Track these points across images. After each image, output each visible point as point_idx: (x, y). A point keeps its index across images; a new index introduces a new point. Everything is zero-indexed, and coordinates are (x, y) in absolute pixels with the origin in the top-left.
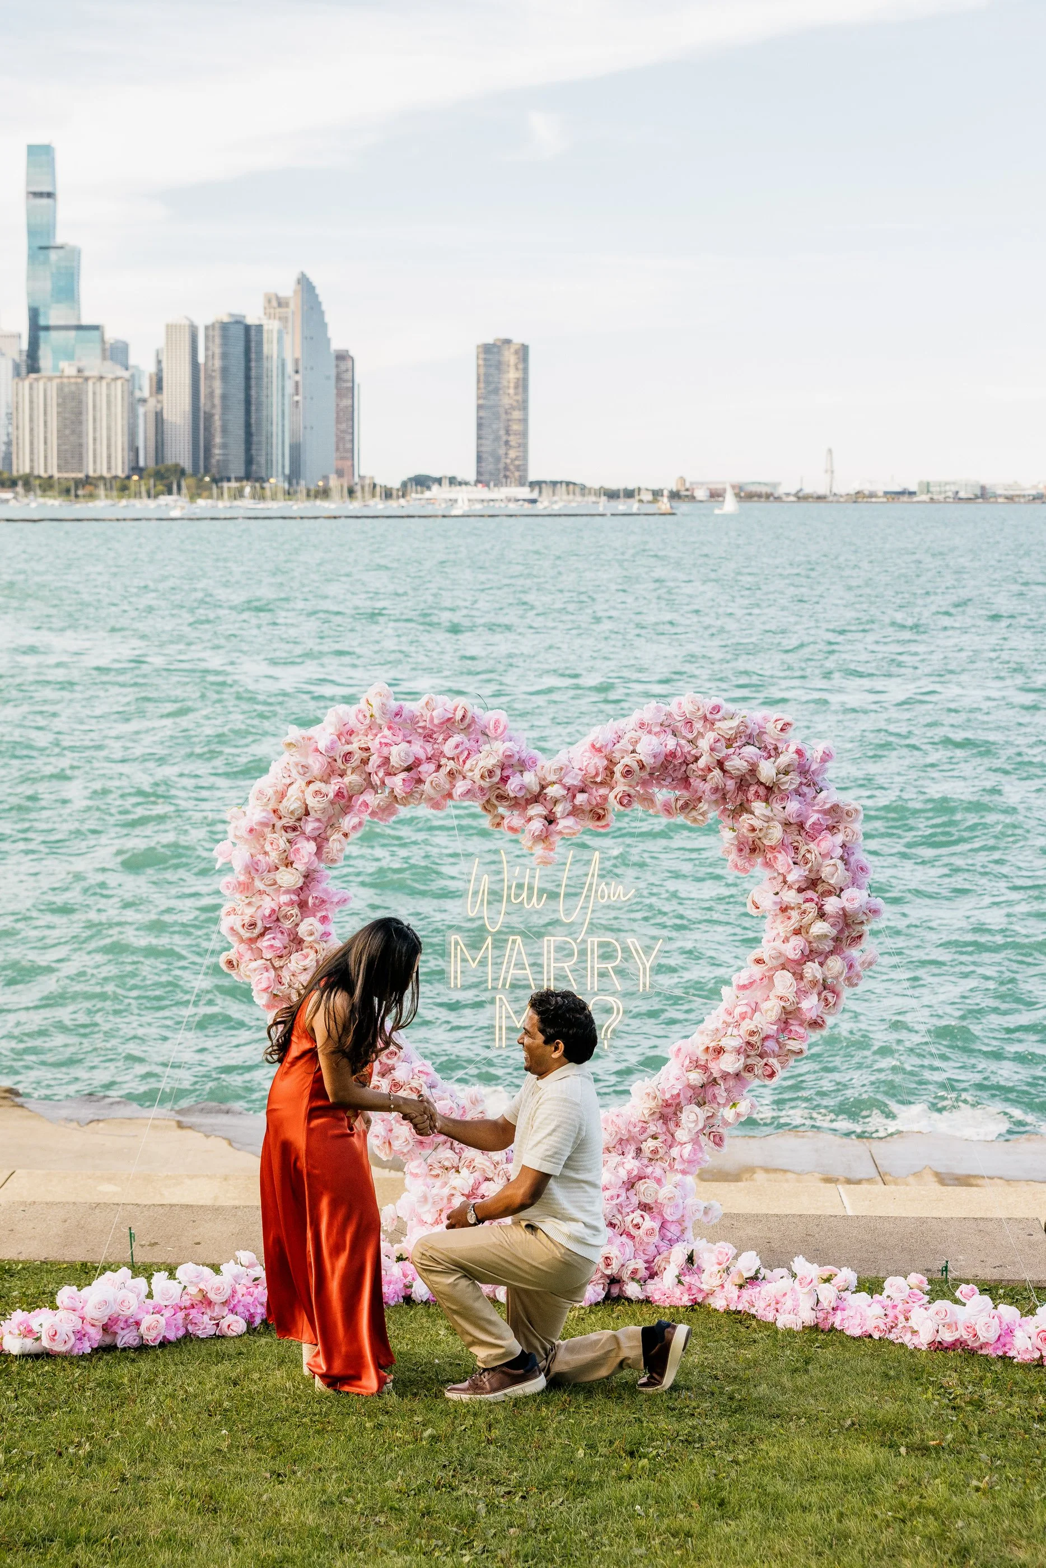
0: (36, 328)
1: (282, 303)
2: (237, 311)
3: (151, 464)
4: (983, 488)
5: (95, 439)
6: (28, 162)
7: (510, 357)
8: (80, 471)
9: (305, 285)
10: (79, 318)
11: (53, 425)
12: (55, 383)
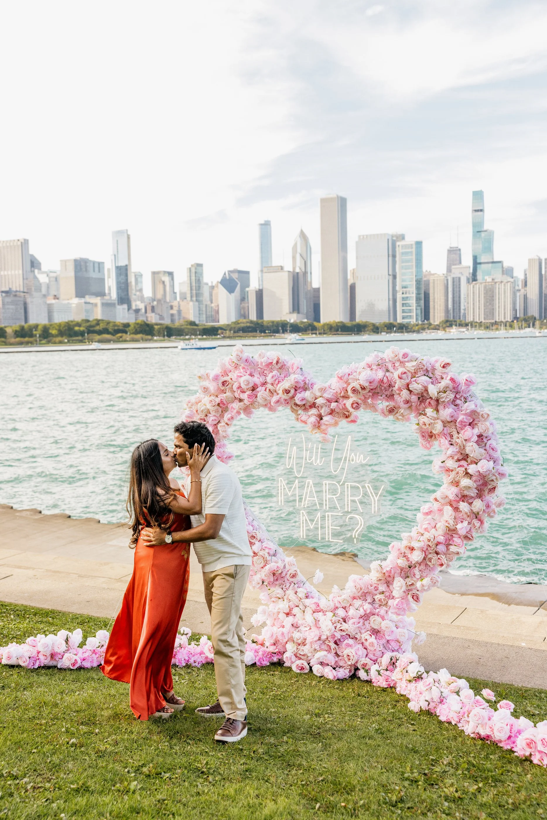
0: (476, 263)
3: (522, 315)
5: (499, 307)
6: (473, 199)
8: (493, 319)
10: (493, 259)
11: (482, 302)
12: (483, 285)
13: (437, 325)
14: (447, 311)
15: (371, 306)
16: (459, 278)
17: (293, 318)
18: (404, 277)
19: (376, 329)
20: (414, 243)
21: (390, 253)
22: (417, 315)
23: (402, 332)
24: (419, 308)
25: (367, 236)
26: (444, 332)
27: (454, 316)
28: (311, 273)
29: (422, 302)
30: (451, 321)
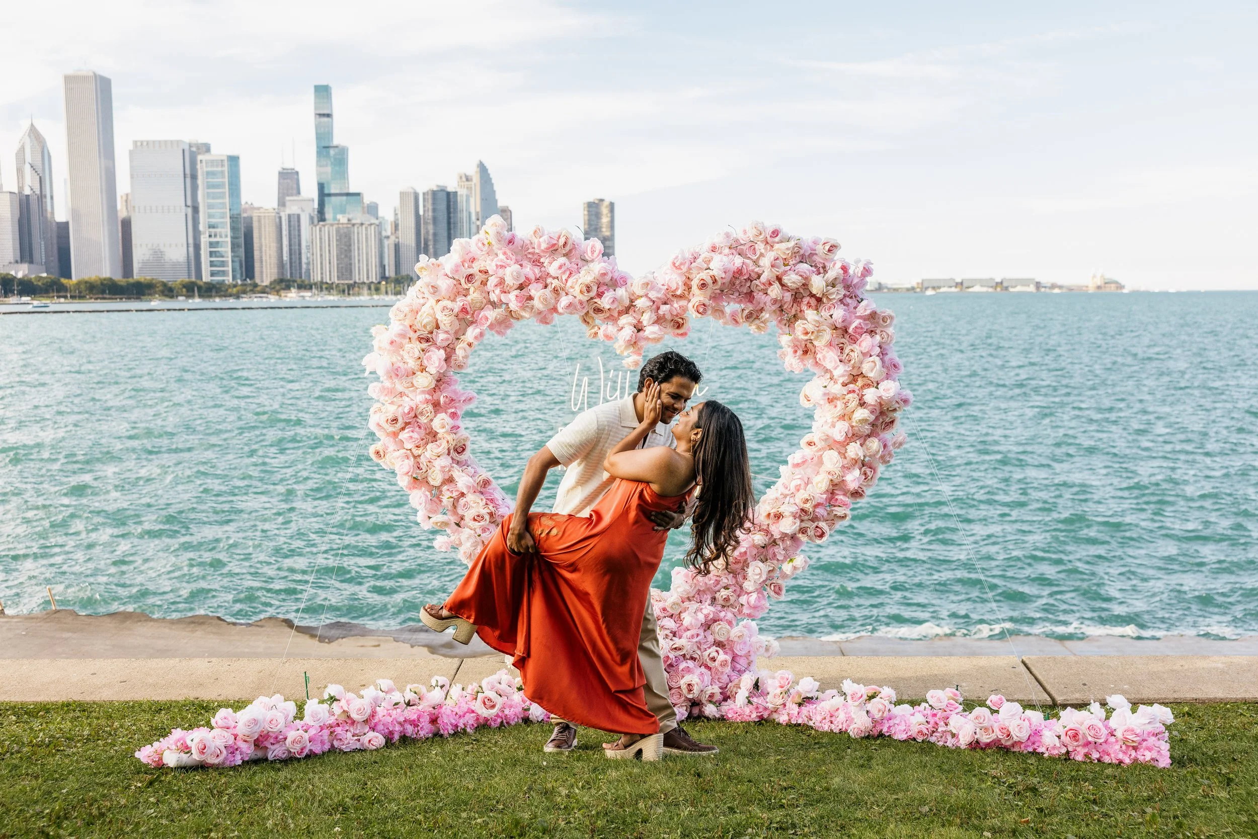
0: (323, 194)
1: (468, 179)
2: (441, 184)
3: (393, 274)
4: (880, 284)
5: (359, 261)
6: (316, 97)
7: (605, 210)
8: (351, 279)
9: (483, 169)
10: (348, 189)
11: (334, 252)
12: (335, 227)
13: (266, 286)
14: (281, 265)
15: (158, 254)
16: (299, 216)
17: (21, 272)
18: (210, 211)
19: (169, 292)
20: (225, 158)
21: (188, 171)
22: (233, 271)
23: (210, 297)
24: (236, 259)
25: (148, 143)
26: (277, 297)
27: (291, 274)
28: (52, 198)
29: (242, 252)
30: (289, 281)
